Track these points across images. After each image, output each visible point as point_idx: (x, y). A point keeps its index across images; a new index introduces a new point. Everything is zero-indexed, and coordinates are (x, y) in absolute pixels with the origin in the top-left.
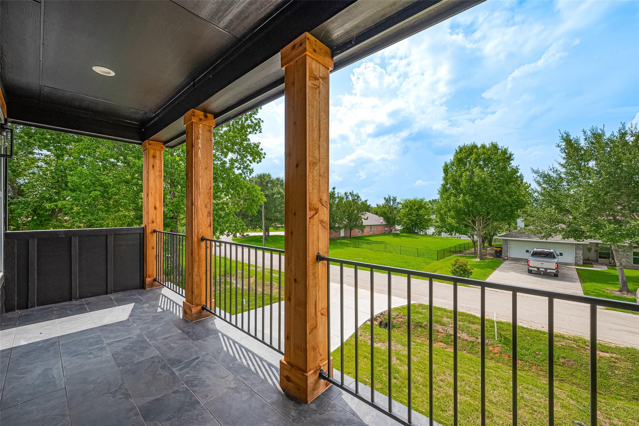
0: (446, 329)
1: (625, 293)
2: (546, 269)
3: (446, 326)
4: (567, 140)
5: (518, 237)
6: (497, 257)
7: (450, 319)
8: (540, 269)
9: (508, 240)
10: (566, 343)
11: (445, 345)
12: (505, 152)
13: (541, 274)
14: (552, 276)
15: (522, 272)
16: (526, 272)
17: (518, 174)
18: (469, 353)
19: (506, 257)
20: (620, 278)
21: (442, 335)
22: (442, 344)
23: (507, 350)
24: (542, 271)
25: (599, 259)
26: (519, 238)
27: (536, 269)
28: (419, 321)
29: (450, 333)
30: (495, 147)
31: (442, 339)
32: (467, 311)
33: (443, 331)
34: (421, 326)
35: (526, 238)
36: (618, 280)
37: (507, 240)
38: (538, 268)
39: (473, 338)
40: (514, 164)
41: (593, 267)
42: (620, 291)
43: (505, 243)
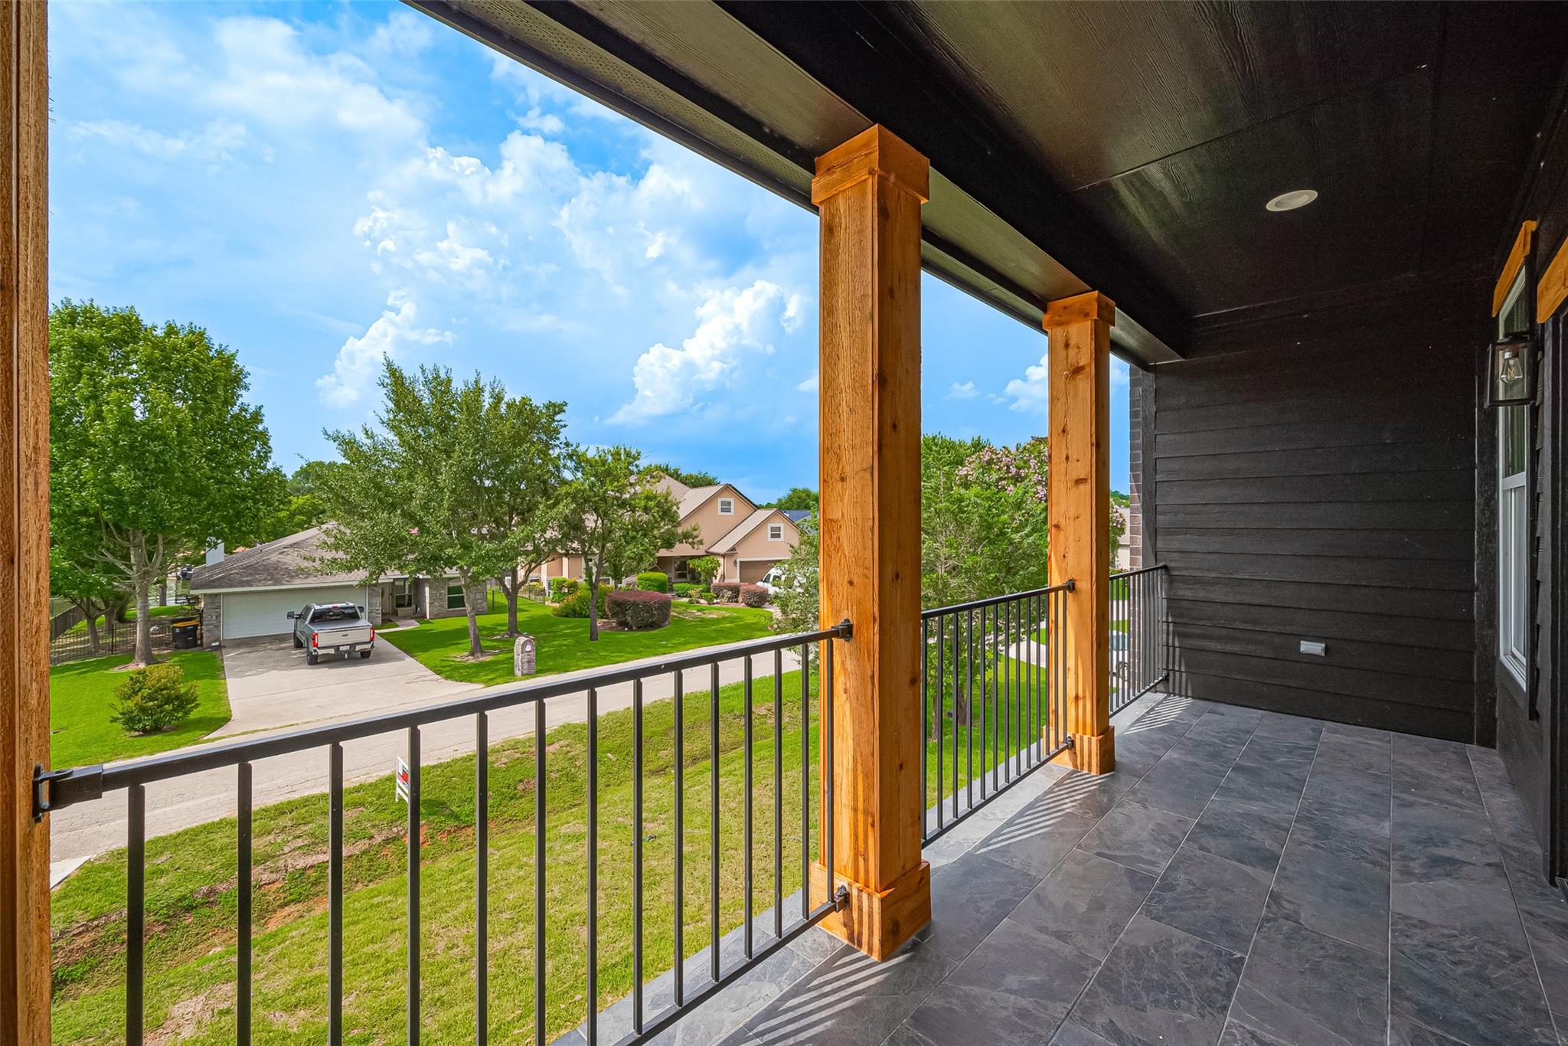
0: (281, 863)
1: (479, 654)
2: (353, 646)
3: (274, 857)
4: (394, 373)
5: (249, 584)
6: (187, 647)
7: (269, 834)
8: (341, 648)
9: (219, 594)
10: (507, 757)
11: (299, 906)
12: (228, 362)
13: (343, 659)
14: (358, 659)
15: (292, 667)
16: (304, 662)
17: (260, 427)
18: (370, 881)
19: (215, 641)
20: (471, 632)
21: (278, 885)
22: (292, 908)
23: (441, 822)
24: (345, 652)
25: (399, 609)
26: (252, 586)
27: (332, 651)
28: (176, 895)
29: (298, 867)
30: (198, 339)
31: (283, 896)
32: (288, 796)
33: (274, 876)
34: (189, 909)
35: (269, 585)
36: (469, 636)
37: (217, 595)
38: (337, 648)
39: (363, 841)
40: (248, 399)
41: (398, 626)
42: (472, 654)
43: (212, 603)
